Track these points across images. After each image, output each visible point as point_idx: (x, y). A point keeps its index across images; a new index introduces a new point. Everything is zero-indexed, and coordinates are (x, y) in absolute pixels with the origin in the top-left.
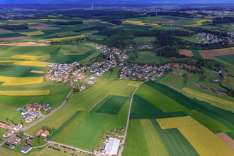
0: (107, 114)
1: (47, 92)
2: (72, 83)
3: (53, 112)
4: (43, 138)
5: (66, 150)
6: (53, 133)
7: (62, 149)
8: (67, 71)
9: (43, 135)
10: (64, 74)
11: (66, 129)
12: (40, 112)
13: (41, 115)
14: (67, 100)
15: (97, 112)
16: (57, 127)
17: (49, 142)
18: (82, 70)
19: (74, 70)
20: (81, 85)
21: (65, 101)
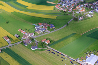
0: (94, 39)
1: (55, 17)
2: (74, 14)
3: (55, 30)
4: (46, 44)
5: (58, 54)
6: (53, 43)
7: (56, 53)
8: (72, 5)
9: (46, 42)
10: (69, 7)
11: (62, 42)
12: (47, 29)
13: (47, 31)
14: (68, 25)
15: (87, 36)
16: (56, 40)
17: (49, 47)
18: (84, 6)
19: (78, 5)
20: (80, 16)
21: (66, 25)
